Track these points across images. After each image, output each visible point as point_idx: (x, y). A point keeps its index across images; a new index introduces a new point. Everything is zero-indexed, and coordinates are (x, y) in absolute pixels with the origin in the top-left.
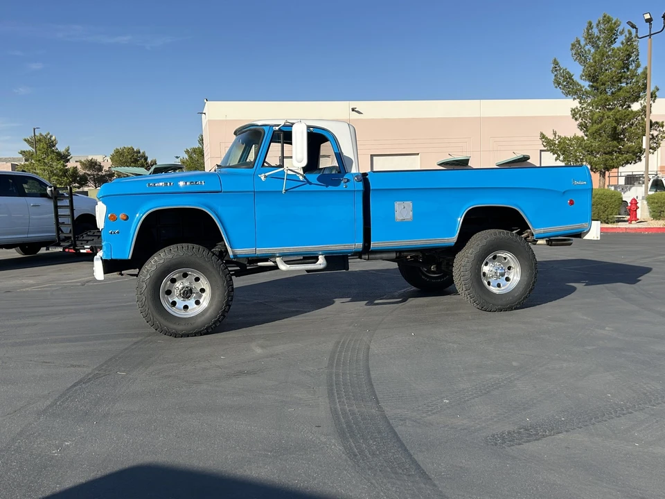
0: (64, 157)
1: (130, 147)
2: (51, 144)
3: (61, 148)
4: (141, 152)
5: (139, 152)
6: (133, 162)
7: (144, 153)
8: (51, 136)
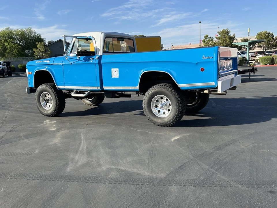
0: (232, 39)
1: (265, 31)
2: (228, 33)
3: (231, 34)
4: (271, 33)
5: (270, 33)
6: (265, 38)
7: (272, 33)
8: (228, 30)
